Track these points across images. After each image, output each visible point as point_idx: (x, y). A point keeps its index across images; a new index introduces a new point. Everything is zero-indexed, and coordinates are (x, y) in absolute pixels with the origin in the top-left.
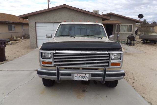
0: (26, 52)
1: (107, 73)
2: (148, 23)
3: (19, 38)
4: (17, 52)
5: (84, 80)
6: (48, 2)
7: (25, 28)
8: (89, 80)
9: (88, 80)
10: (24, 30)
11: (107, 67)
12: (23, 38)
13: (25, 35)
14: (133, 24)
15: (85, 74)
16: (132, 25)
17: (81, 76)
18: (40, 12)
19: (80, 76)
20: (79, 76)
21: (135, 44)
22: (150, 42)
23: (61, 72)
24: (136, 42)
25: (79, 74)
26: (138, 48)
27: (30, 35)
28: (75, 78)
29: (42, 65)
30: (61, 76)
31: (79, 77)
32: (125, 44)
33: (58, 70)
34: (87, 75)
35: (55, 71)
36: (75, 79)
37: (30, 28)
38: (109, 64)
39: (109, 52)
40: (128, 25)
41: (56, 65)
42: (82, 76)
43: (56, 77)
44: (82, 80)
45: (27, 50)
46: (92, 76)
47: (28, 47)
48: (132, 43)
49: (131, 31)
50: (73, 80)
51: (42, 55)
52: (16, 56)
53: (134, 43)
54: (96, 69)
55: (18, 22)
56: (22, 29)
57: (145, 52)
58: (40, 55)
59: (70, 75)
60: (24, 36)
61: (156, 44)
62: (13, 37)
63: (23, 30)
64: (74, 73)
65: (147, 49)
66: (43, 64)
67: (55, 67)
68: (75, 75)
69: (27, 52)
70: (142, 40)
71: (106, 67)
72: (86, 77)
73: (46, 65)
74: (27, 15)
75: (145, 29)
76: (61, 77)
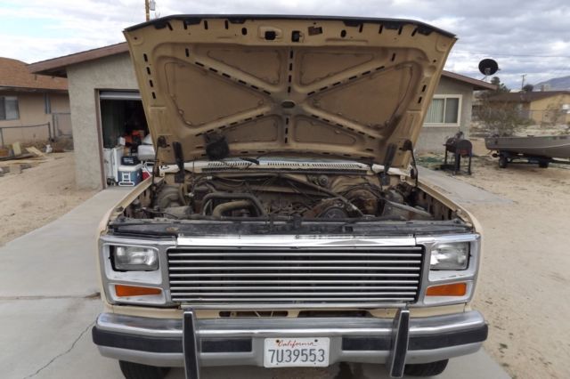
0: (61, 207)
1: (412, 330)
2: (508, 88)
3: (33, 150)
4: (24, 206)
5: (308, 364)
6: (148, 12)
7: (57, 109)
8: (332, 363)
9: (325, 364)
10: (53, 117)
11: (411, 302)
12: (49, 148)
13: (57, 134)
14: (460, 97)
15: (312, 340)
16: (457, 99)
17: (296, 347)
18: (113, 52)
19: (290, 348)
20: (285, 348)
21: (474, 169)
22: (527, 161)
23: (201, 332)
24: (476, 159)
25: (286, 341)
26: (487, 184)
27: (76, 140)
28: (268, 355)
29: (116, 298)
30: (204, 351)
31: (286, 354)
32: (437, 169)
33: (188, 323)
34: (324, 344)
35: (178, 327)
36: (269, 362)
37: (74, 112)
38: (418, 291)
39: (421, 240)
40: (443, 100)
41: (181, 302)
42: (300, 348)
43: (180, 355)
44: (299, 363)
45: (63, 197)
46: (345, 348)
47: (68, 186)
48: (461, 164)
49: (455, 121)
50: (261, 365)
51: (113, 257)
52: (17, 228)
53: (469, 166)
54: (363, 313)
55: (32, 87)
56: (46, 112)
57: (517, 203)
58: (107, 254)
59: (244, 344)
60: (52, 141)
61: (549, 168)
62: (11, 146)
63: (49, 118)
64: (263, 337)
65: (520, 186)
66: (118, 295)
67: (176, 307)
68: (270, 344)
69: (64, 208)
70: (495, 152)
71: (406, 302)
72: (318, 354)
73: (134, 299)
74: (64, 64)
75: (501, 110)
76: (203, 354)
